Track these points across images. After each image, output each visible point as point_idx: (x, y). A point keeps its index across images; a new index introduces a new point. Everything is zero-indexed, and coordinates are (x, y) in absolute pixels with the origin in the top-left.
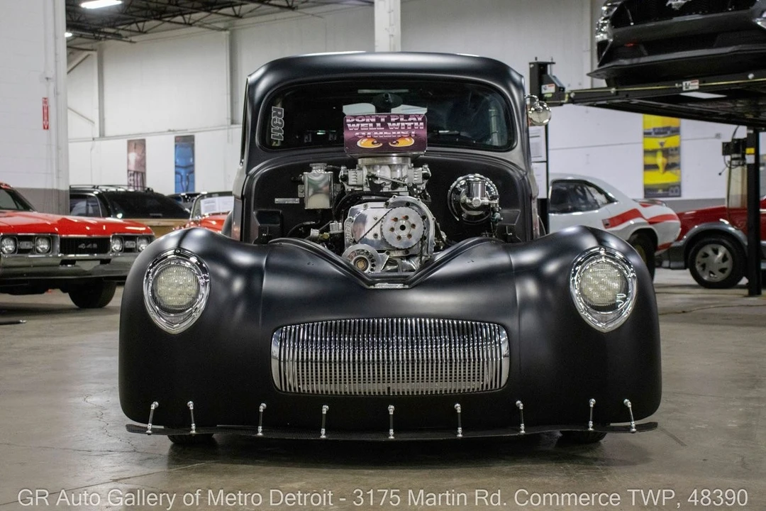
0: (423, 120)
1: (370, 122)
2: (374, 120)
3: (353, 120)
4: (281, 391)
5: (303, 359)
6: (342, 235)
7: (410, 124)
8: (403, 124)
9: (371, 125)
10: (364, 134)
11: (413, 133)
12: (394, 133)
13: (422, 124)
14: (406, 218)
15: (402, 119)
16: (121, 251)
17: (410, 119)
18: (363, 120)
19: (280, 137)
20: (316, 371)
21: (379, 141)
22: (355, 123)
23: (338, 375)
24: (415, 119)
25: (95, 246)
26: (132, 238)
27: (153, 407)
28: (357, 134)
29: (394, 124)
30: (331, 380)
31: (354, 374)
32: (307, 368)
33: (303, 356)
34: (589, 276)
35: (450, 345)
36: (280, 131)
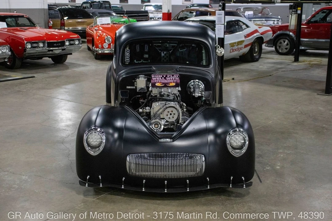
0: (179, 77)
1: (160, 77)
2: (161, 76)
3: (154, 76)
4: (130, 174)
5: (137, 163)
6: (150, 112)
7: (174, 78)
8: (171, 78)
9: (160, 78)
10: (158, 81)
11: (175, 81)
12: (168, 81)
13: (178, 78)
14: (172, 111)
15: (171, 76)
16: (69, 45)
17: (174, 76)
18: (158, 76)
19: (128, 61)
20: (141, 168)
21: (163, 83)
22: (155, 77)
23: (148, 169)
24: (176, 76)
25: (60, 44)
26: (73, 40)
27: (88, 178)
28: (156, 81)
29: (168, 78)
30: (146, 171)
31: (154, 169)
32: (138, 166)
33: (137, 162)
34: (232, 138)
35: (186, 160)
36: (128, 58)
